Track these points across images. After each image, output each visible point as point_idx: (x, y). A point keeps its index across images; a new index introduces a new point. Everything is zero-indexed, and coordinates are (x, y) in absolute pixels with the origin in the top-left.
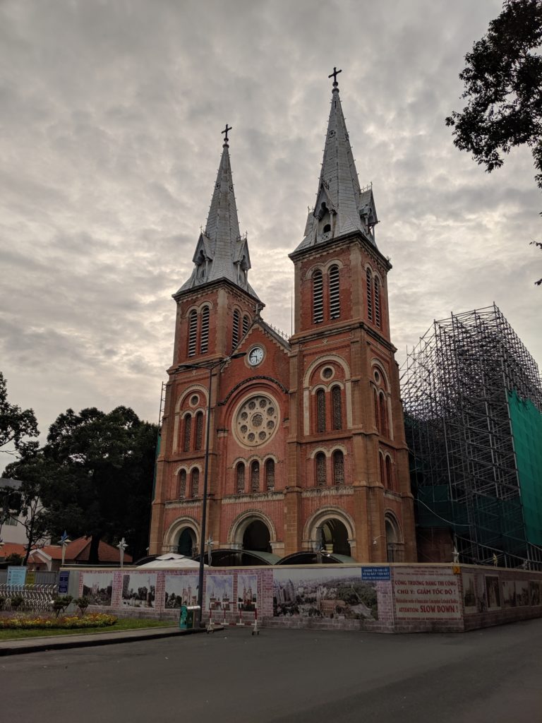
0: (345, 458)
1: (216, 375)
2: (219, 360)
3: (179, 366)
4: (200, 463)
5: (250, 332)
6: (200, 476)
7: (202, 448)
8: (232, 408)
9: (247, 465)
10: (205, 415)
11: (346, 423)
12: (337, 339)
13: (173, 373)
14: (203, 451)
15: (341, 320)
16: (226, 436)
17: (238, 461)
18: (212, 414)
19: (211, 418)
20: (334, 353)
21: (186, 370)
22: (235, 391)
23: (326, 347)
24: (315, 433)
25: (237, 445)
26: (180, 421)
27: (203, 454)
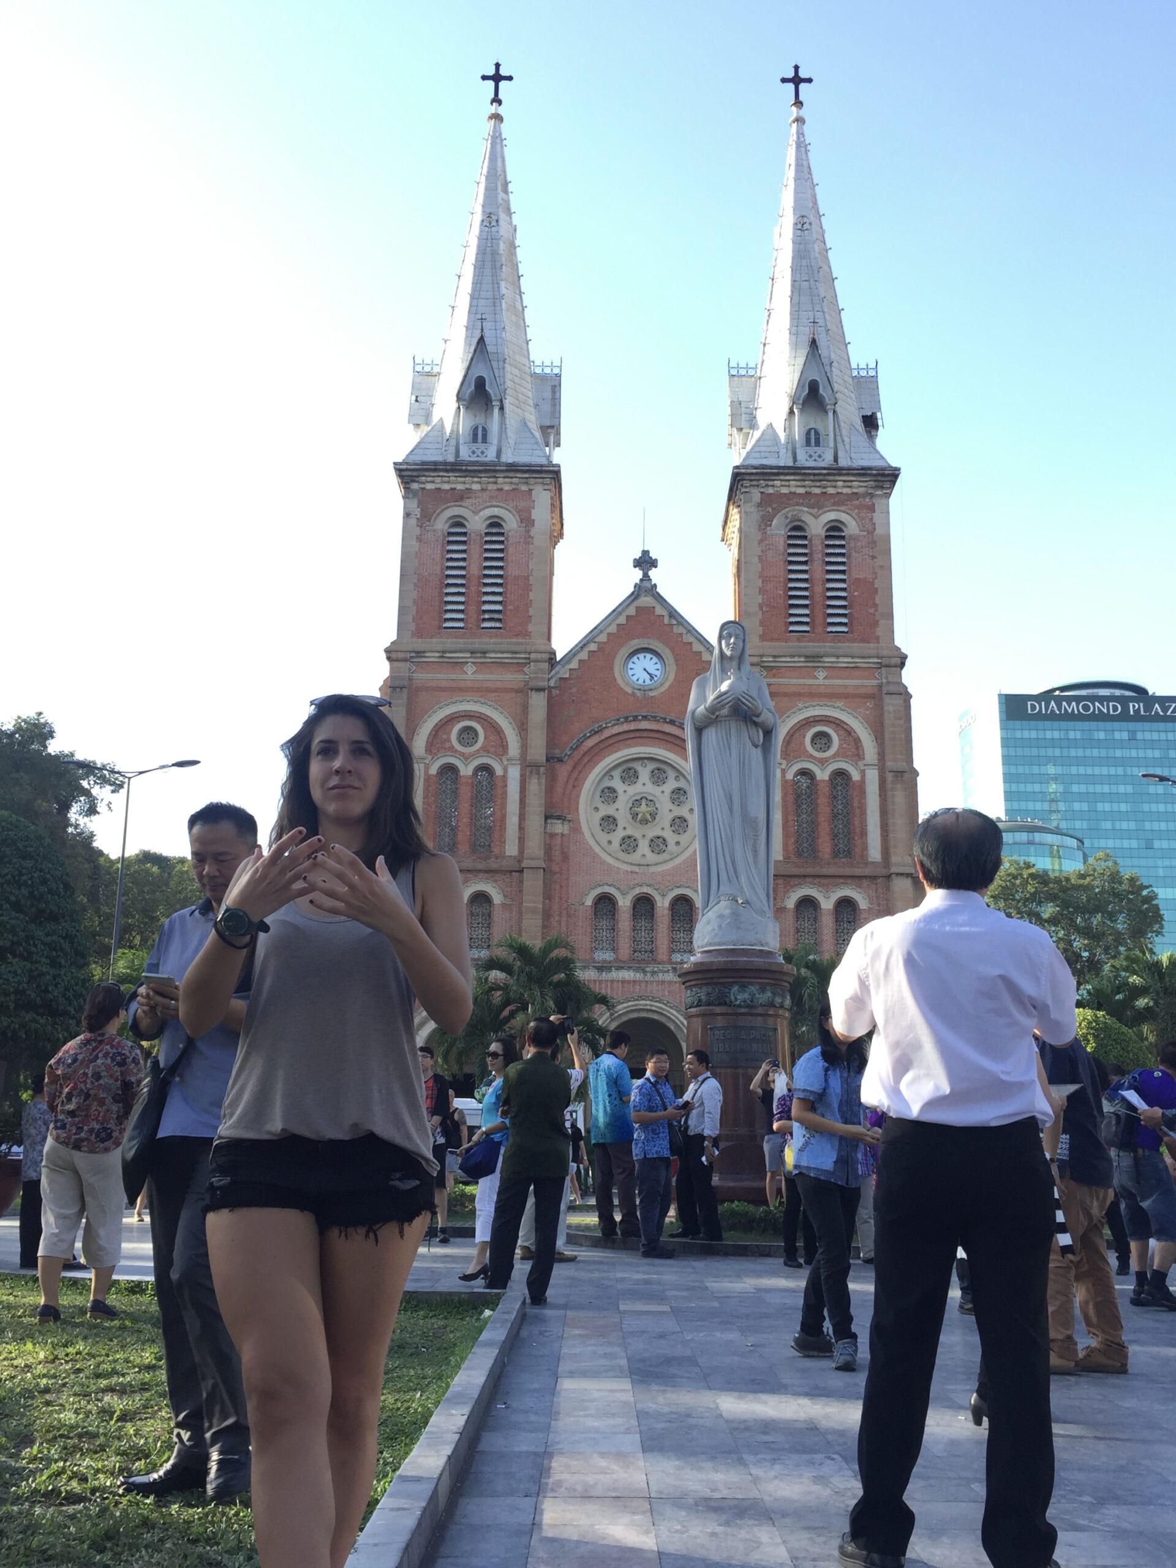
0: (862, 916)
1: (543, 690)
2: (545, 656)
3: (419, 644)
4: (494, 885)
5: (632, 611)
6: (495, 913)
7: (496, 851)
8: (580, 772)
9: (624, 903)
10: (504, 776)
11: (865, 848)
12: (847, 678)
13: (405, 660)
14: (504, 857)
15: (854, 641)
16: (566, 832)
17: (599, 890)
18: (539, 778)
19: (535, 786)
20: (840, 705)
21: (446, 660)
22: (592, 738)
23: (823, 687)
24: (793, 856)
25: (595, 856)
26: (428, 778)
27: (505, 864)
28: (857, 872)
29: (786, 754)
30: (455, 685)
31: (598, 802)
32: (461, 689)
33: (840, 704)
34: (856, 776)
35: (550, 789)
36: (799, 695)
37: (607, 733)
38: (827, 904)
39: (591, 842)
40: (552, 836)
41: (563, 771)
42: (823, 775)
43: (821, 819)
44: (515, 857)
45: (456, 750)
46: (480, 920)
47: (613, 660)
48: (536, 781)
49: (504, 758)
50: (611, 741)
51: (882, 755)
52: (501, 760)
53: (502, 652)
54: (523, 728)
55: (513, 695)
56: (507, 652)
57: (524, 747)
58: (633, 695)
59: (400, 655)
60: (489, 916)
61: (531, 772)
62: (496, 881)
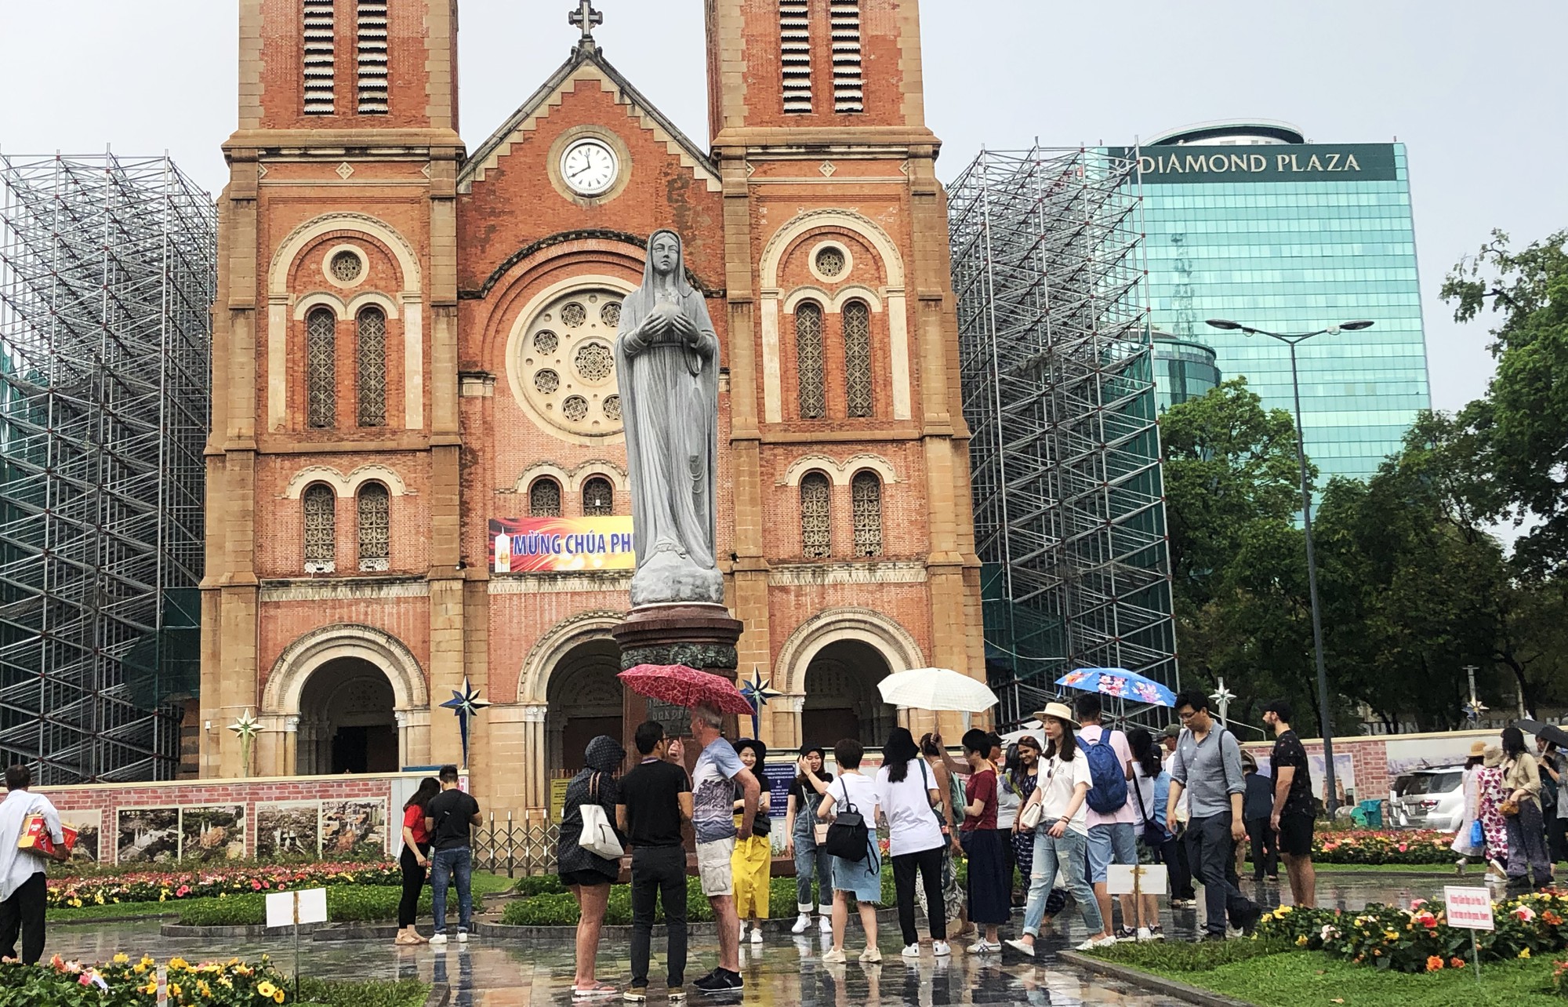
0: (888, 493)
1: (450, 199)
2: (452, 152)
3: (273, 136)
4: (393, 469)
5: (568, 86)
6: (395, 508)
7: (393, 423)
8: (505, 312)
9: (572, 488)
10: (400, 320)
11: (889, 403)
12: (863, 174)
13: (252, 160)
14: (404, 431)
15: (872, 122)
16: (489, 394)
17: (536, 472)
18: (448, 324)
19: (443, 333)
20: (854, 211)
21: (311, 159)
22: (520, 264)
23: (830, 187)
24: (795, 417)
25: (530, 426)
26: (291, 327)
27: (405, 442)
28: (879, 435)
29: (783, 278)
30: (323, 194)
31: (531, 351)
32: (334, 200)
33: (853, 209)
34: (876, 307)
35: (463, 337)
36: (800, 199)
37: (540, 257)
38: (841, 477)
39: (524, 407)
40: (471, 400)
41: (481, 310)
42: (832, 306)
43: (832, 365)
44: (419, 431)
45: (331, 286)
46: (374, 518)
47: (546, 157)
48: (445, 326)
49: (399, 295)
50: (546, 268)
51: (910, 278)
52: (395, 298)
53: (390, 147)
54: (424, 252)
55: (407, 206)
56: (397, 147)
57: (428, 281)
58: (575, 203)
59: (245, 154)
60: (387, 513)
61: (438, 315)
62: (394, 465)
